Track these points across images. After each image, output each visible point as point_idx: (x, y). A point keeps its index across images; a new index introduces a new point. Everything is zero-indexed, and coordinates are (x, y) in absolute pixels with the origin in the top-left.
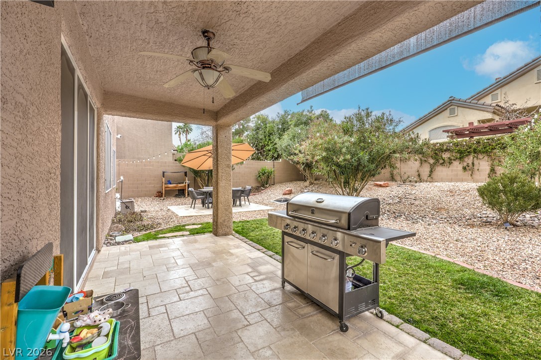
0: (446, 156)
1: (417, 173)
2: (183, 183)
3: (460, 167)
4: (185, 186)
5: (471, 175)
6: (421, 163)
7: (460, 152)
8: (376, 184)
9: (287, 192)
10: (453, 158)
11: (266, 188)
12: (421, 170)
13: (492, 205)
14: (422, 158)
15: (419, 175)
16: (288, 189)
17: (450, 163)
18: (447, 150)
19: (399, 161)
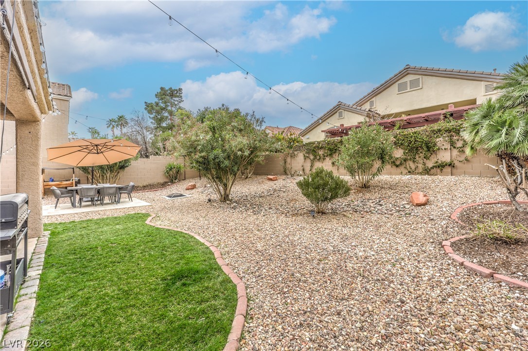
0: (321, 152)
1: (302, 168)
2: (69, 180)
3: (330, 162)
4: (72, 183)
5: (338, 170)
6: (305, 159)
7: (330, 150)
8: (268, 178)
9: (190, 187)
10: (325, 155)
11: (175, 182)
12: (305, 165)
13: (307, 195)
14: (306, 155)
15: (303, 170)
16: (190, 184)
17: (324, 159)
18: (321, 148)
19: (290, 157)
